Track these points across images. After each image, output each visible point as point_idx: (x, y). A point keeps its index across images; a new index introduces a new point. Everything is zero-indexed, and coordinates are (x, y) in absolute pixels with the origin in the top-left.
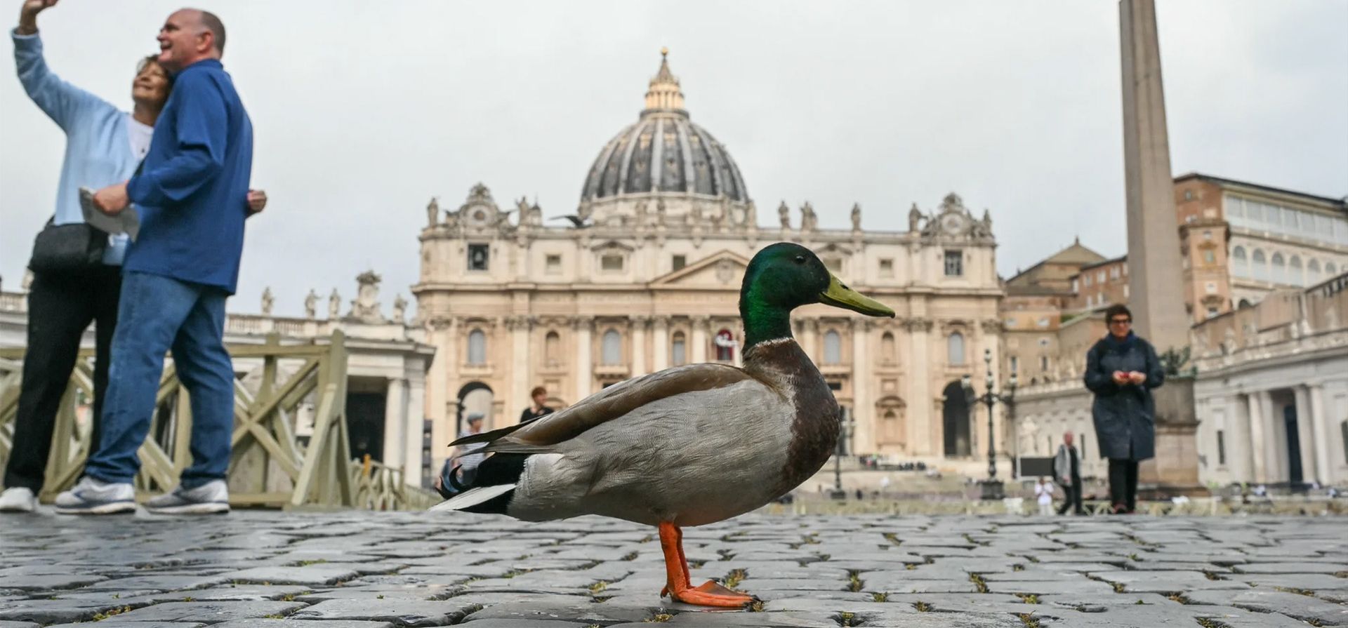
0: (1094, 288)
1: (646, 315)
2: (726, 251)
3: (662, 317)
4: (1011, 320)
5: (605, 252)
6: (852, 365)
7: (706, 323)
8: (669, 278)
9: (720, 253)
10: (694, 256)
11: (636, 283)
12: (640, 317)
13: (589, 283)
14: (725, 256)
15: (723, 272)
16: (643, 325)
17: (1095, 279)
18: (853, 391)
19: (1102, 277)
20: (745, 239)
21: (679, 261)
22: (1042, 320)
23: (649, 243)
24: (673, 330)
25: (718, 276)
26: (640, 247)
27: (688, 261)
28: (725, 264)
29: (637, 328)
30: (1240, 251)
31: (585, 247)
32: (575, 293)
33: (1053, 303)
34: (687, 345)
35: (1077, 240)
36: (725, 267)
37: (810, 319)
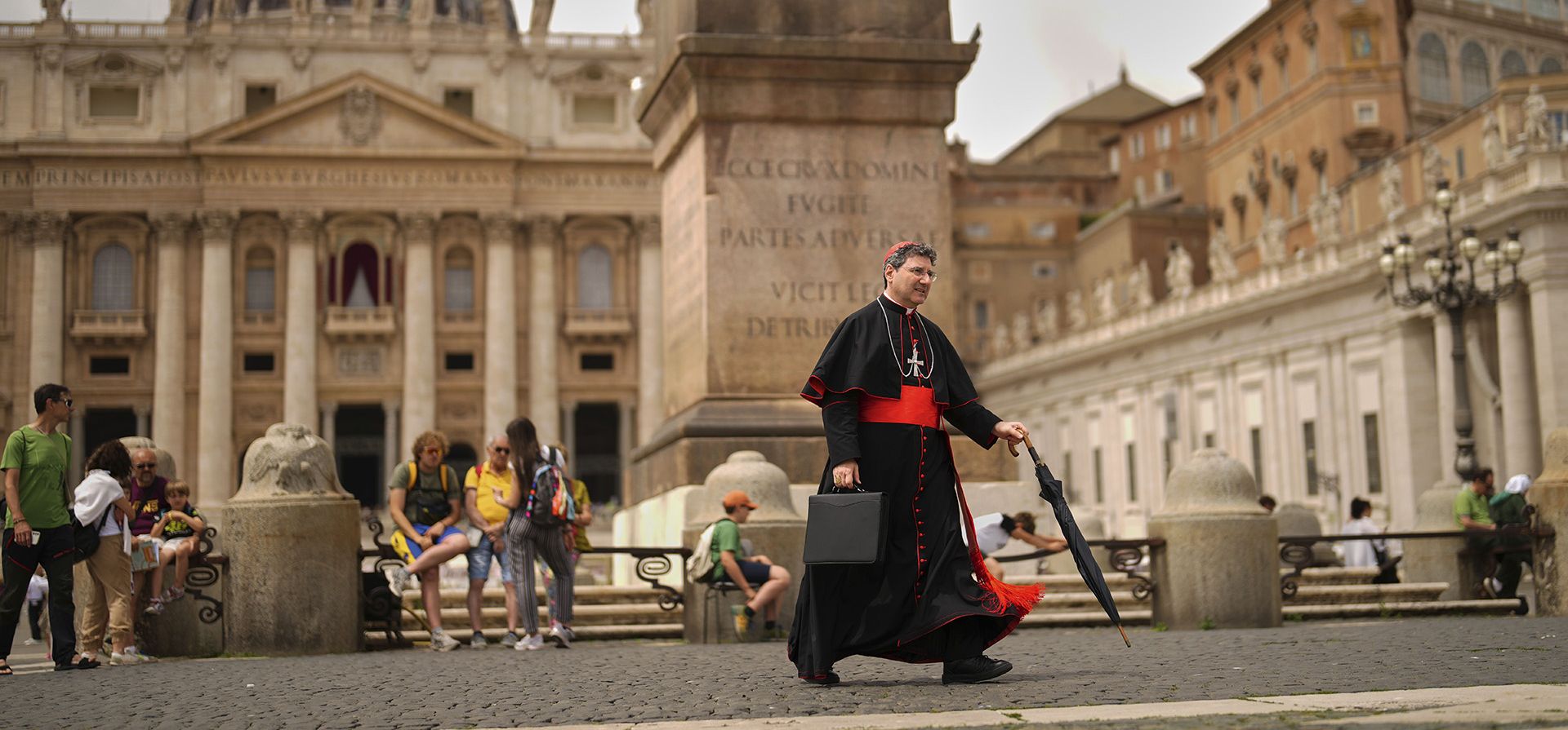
0: (1150, 160)
1: (187, 212)
2: (361, 74)
3: (220, 214)
4: (976, 225)
5: (96, 78)
6: (634, 319)
7: (318, 227)
8: (234, 132)
9: (350, 77)
10: (292, 85)
11: (162, 144)
12: (172, 217)
13: (65, 143)
14: (360, 85)
15: (355, 120)
16: (180, 233)
17: (1149, 143)
18: (637, 373)
19: (1164, 137)
20: (407, 51)
21: (260, 95)
22: (1041, 225)
23: (194, 58)
24: (245, 243)
25: (345, 129)
26: (176, 69)
27: (280, 97)
28: (360, 102)
29: (167, 240)
30: (1432, 47)
31: (53, 67)
32: (28, 161)
33: (1068, 193)
34: (278, 274)
35: (1124, 75)
36: (361, 111)
37: (544, 219)
